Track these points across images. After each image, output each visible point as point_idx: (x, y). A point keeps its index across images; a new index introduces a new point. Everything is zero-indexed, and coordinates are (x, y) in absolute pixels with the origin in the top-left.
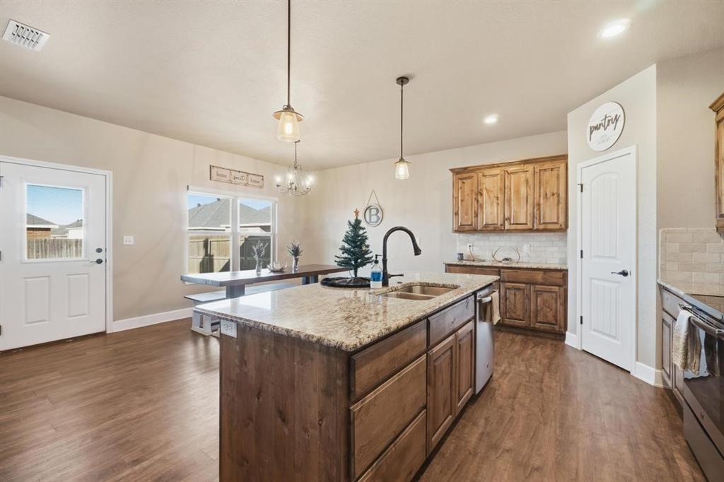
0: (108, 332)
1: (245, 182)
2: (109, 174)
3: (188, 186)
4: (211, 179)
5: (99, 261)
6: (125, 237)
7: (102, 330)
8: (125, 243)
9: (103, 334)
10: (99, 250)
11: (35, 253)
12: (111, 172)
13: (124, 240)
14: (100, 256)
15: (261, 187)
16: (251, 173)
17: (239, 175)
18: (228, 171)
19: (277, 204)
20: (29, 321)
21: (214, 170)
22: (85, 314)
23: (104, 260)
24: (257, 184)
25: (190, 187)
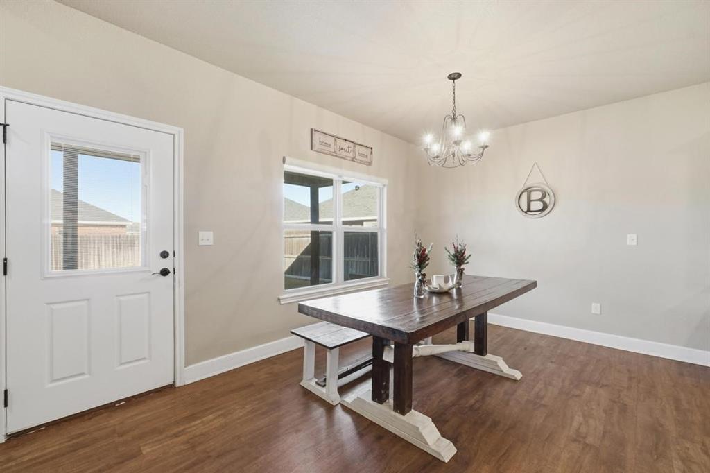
0: (178, 385)
1: (351, 155)
2: (179, 131)
3: (284, 158)
4: (312, 149)
5: (165, 272)
6: (201, 234)
7: (169, 382)
8: (201, 243)
9: (171, 387)
10: (165, 255)
11: (110, 248)
12: (182, 130)
13: (200, 238)
14: (166, 263)
15: (370, 164)
16: (360, 143)
17: (345, 145)
18: (333, 139)
19: (385, 189)
20: (55, 378)
21: (317, 136)
22: (144, 359)
23: (171, 271)
24: (365, 159)
25: (287, 160)
